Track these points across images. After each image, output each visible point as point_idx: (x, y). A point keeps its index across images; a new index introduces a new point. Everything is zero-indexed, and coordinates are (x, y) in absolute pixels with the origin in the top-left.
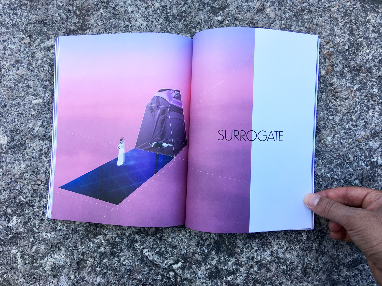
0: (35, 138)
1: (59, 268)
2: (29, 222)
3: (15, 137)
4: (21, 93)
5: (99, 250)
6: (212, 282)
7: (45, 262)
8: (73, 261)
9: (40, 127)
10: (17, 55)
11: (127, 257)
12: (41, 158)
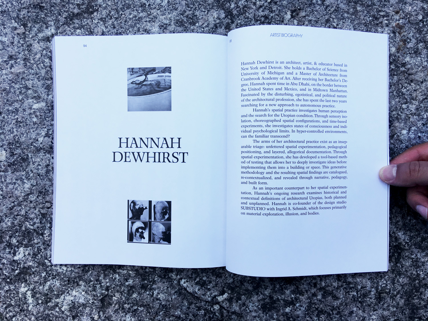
0: (39, 150)
1: (79, 307)
2: (39, 253)
3: (15, 151)
4: (18, 97)
5: (127, 284)
6: (266, 315)
7: (61, 300)
8: (95, 298)
9: (45, 137)
10: (9, 49)
11: (161, 289)
12: (49, 175)
